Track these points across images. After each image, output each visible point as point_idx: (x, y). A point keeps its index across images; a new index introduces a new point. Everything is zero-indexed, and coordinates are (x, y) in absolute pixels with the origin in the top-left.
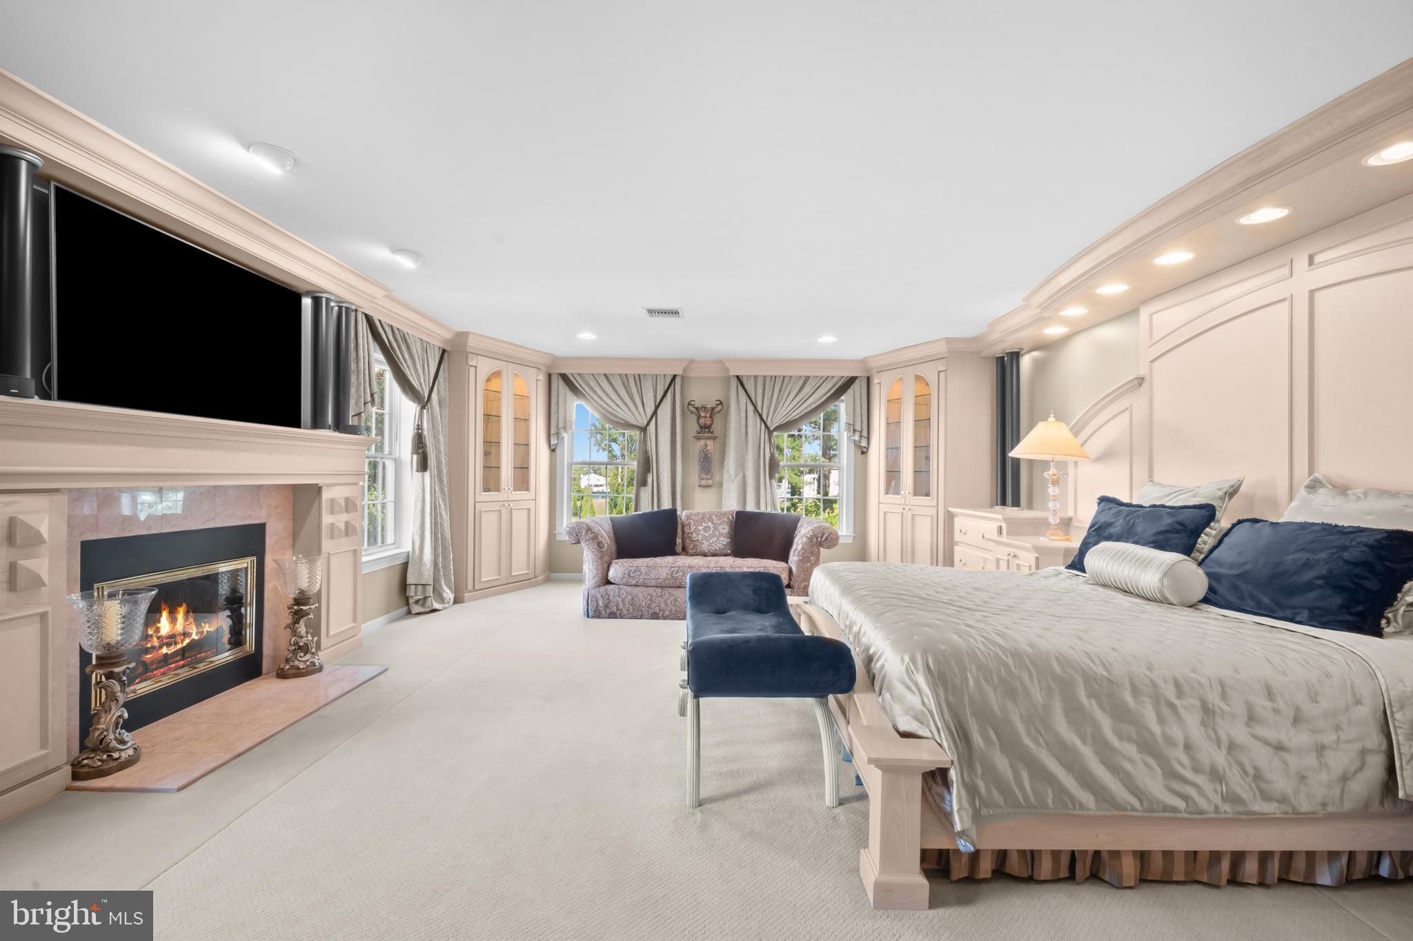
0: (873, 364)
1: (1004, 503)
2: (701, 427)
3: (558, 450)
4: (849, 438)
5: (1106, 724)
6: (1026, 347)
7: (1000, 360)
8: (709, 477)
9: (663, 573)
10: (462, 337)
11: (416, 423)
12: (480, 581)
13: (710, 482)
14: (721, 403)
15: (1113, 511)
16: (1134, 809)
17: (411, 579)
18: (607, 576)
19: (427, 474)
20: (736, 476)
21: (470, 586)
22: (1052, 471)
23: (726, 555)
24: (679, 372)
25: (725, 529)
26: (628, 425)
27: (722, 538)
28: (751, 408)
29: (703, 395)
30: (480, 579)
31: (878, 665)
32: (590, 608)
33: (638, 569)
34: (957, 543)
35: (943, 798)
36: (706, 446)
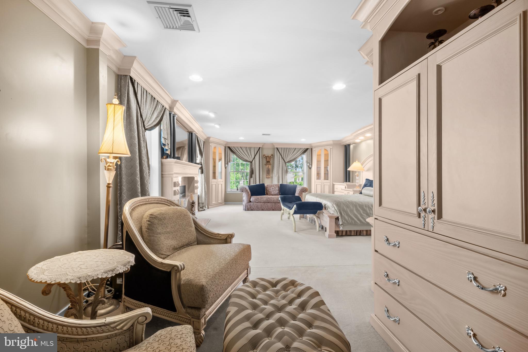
0: (313, 145)
1: (346, 181)
2: (267, 162)
3: (227, 168)
4: (306, 165)
5: (362, 211)
6: (351, 143)
7: (345, 146)
8: (269, 175)
9: (265, 199)
10: (209, 138)
11: (200, 161)
12: (212, 203)
13: (269, 177)
14: (272, 155)
15: (368, 181)
16: (365, 223)
17: (200, 202)
18: (250, 200)
19: (203, 175)
20: (277, 175)
21: (210, 205)
22: (357, 173)
23: (278, 195)
24: (261, 146)
25: (277, 189)
26: (246, 161)
27: (277, 191)
28: (280, 157)
29: (268, 153)
30: (212, 202)
31: (327, 205)
32: (246, 208)
33: (258, 198)
34: (335, 192)
35: (338, 222)
36: (269, 167)
